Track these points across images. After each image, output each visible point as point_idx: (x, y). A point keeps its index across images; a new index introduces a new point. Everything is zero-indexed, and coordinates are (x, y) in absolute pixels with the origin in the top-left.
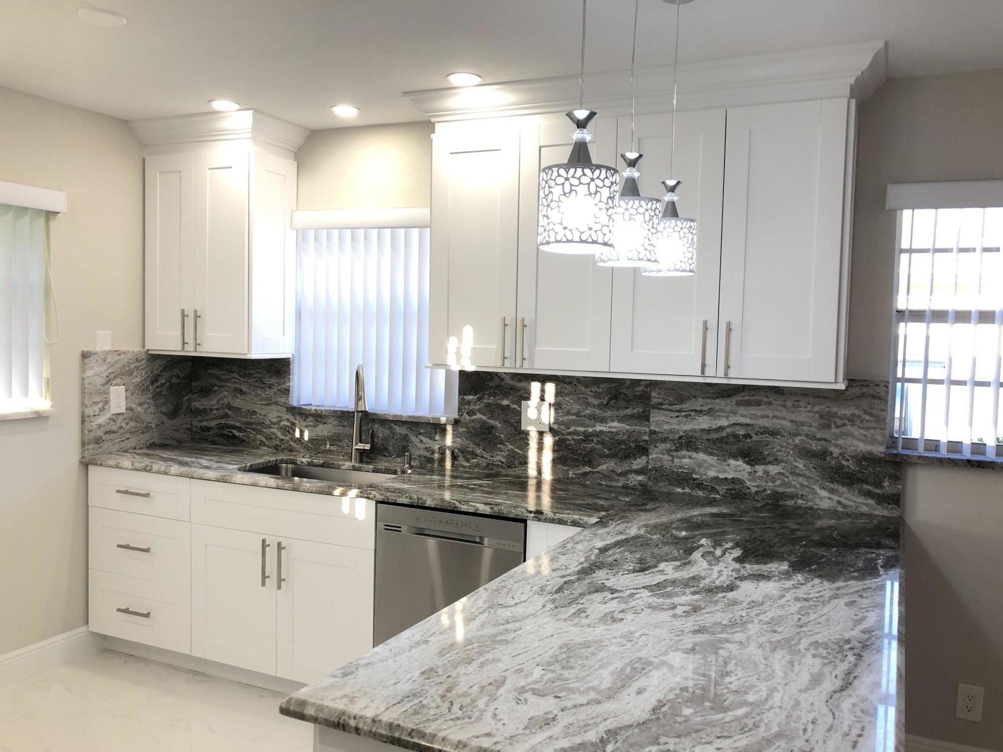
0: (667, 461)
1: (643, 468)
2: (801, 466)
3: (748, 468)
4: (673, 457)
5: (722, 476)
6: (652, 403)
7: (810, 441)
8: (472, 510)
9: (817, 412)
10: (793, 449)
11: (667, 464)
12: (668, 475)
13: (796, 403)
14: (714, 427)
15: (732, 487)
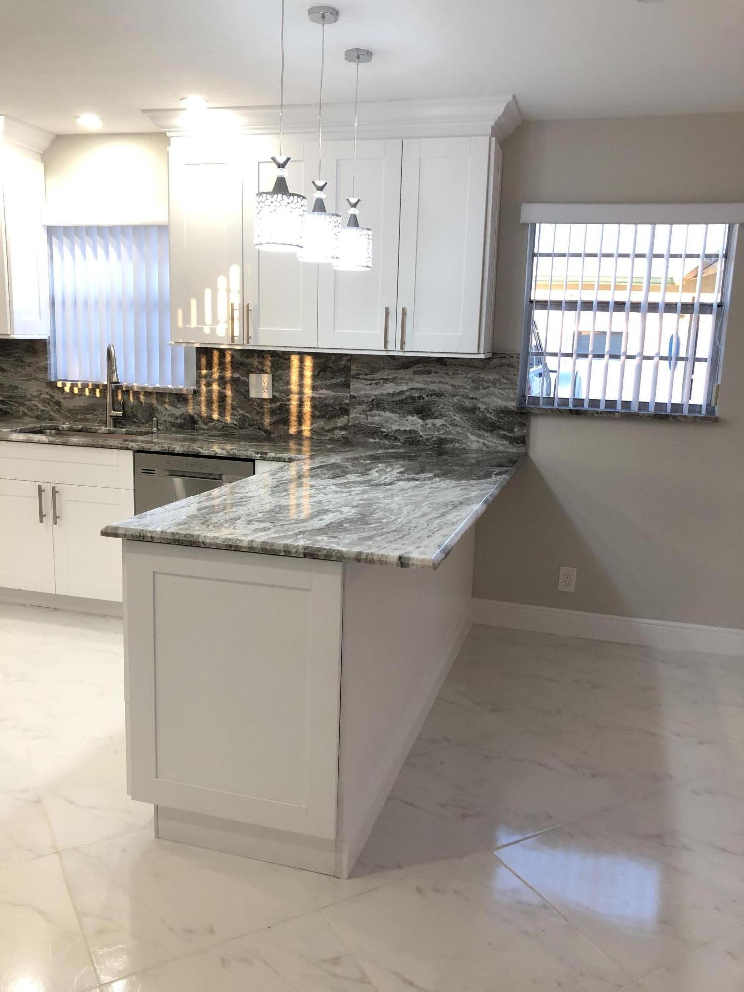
0: (363, 418)
1: (345, 425)
2: (458, 419)
3: (420, 421)
4: (367, 415)
5: (402, 428)
6: (352, 374)
7: (465, 400)
8: (212, 454)
9: (470, 378)
10: (452, 406)
11: (363, 421)
12: (363, 430)
13: (455, 372)
14: (397, 391)
15: (409, 436)
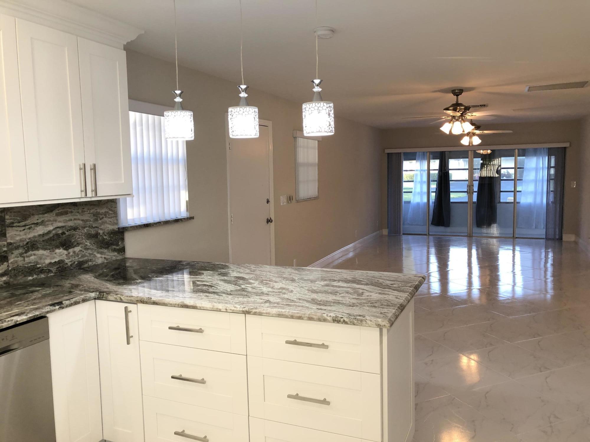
0: (20, 261)
1: (5, 271)
2: (89, 244)
3: (65, 252)
4: (24, 257)
5: (53, 261)
6: (7, 223)
7: (91, 229)
9: (92, 213)
10: (84, 236)
11: (20, 264)
12: (22, 271)
13: (83, 210)
14: (46, 232)
15: (58, 266)
